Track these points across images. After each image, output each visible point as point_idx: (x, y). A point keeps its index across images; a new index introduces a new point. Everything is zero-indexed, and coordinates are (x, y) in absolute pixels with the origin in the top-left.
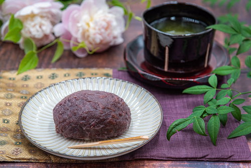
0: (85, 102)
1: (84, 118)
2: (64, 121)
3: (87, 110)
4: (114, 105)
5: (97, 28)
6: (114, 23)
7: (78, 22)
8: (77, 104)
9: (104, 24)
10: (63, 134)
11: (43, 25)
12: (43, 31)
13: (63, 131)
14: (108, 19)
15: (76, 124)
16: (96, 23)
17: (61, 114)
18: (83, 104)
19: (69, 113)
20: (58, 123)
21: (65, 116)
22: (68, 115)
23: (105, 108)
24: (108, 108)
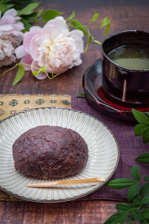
0: (44, 141)
1: (42, 159)
2: (23, 159)
3: (45, 151)
4: (72, 144)
5: (57, 53)
6: (74, 48)
7: (39, 46)
8: (35, 143)
9: (64, 49)
10: (22, 171)
11: (5, 47)
12: (4, 53)
13: (21, 169)
14: (68, 44)
15: (35, 163)
16: (56, 48)
17: (20, 153)
18: (42, 144)
19: (27, 152)
20: (17, 161)
21: (24, 155)
22: (27, 154)
23: (63, 149)
24: (66, 149)
